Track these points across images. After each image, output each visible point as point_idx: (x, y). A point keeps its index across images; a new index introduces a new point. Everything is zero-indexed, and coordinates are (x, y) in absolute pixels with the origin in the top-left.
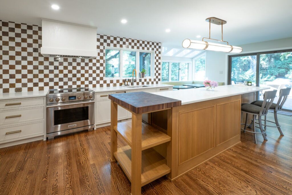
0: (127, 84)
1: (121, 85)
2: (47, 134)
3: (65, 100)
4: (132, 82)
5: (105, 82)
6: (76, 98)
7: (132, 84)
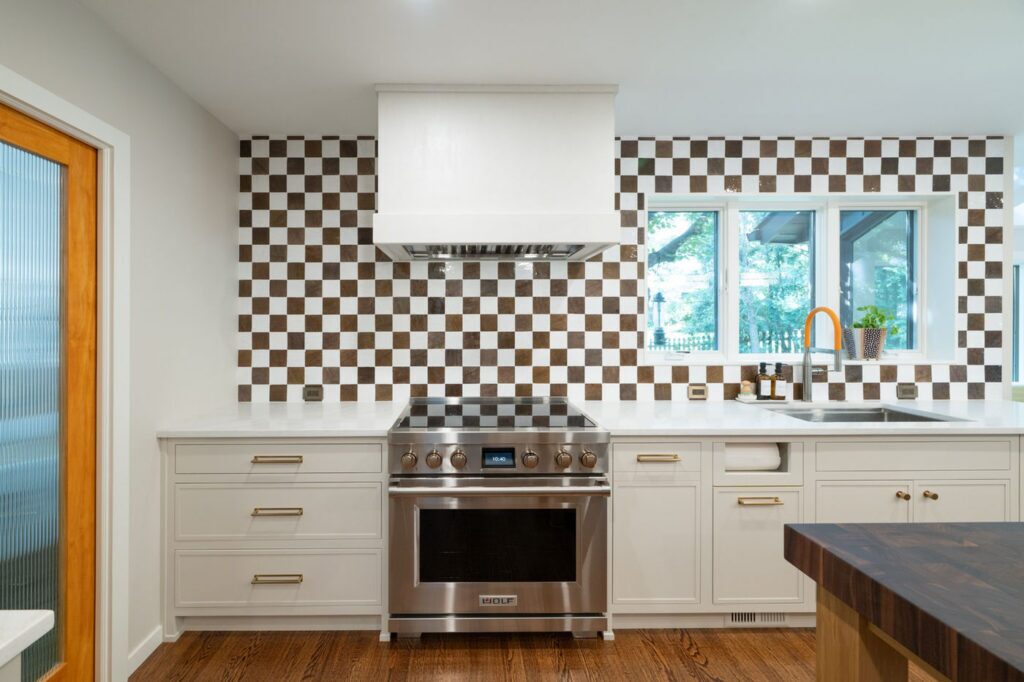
0: (773, 391)
1: (732, 392)
2: (394, 616)
3: (467, 466)
4: (797, 378)
5: (646, 374)
6: (513, 458)
7: (800, 392)
